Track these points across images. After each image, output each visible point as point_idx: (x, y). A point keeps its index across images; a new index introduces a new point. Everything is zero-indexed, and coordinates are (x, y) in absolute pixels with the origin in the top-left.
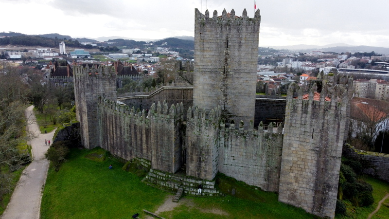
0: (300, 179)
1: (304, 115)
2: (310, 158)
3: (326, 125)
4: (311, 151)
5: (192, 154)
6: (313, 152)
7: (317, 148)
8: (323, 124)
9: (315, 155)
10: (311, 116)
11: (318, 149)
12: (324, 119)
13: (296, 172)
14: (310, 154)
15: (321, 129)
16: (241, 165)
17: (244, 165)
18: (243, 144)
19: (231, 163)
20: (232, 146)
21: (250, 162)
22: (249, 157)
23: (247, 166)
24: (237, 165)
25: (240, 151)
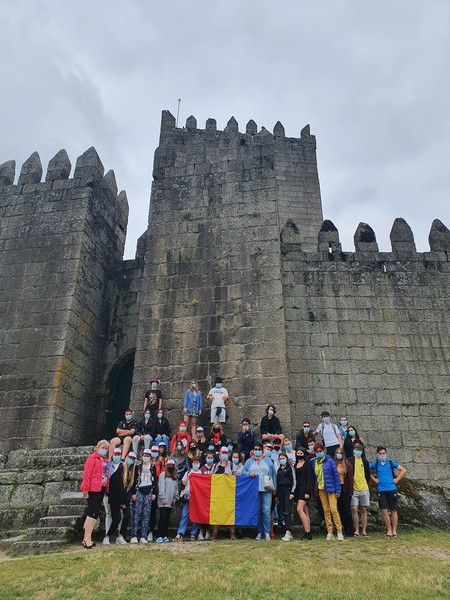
5: (168, 311)
16: (397, 397)
17: (415, 398)
18: (390, 301)
19: (352, 392)
20: (340, 315)
21: (439, 375)
22: (426, 353)
23: (432, 400)
24: (380, 400)
25: (381, 330)
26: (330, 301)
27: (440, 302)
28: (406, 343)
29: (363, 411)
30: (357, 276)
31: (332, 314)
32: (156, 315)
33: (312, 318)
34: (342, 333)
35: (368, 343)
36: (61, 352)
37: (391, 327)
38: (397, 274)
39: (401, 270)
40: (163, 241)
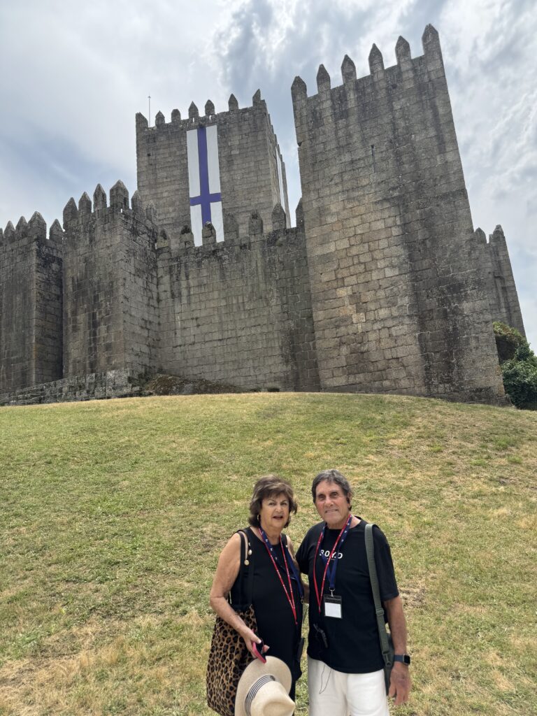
0: (369, 296)
1: (342, 123)
2: (380, 225)
3: (402, 123)
4: (379, 207)
6: (387, 205)
7: (394, 189)
8: (394, 124)
9: (393, 211)
10: (359, 118)
11: (396, 194)
12: (392, 109)
13: (353, 280)
14: (379, 215)
15: (391, 137)
16: (217, 336)
17: (226, 335)
18: (217, 277)
19: (192, 337)
20: (189, 292)
21: (240, 319)
22: (234, 307)
23: (234, 335)
24: (207, 339)
25: (211, 297)
26: (184, 284)
27: (246, 272)
28: (223, 303)
29: (197, 347)
30: (199, 264)
31: (184, 292)
32: (70, 316)
33: (173, 296)
34: (189, 303)
35: (203, 307)
36: (34, 341)
37: (216, 294)
38: (223, 257)
39: (226, 254)
40: (70, 270)
